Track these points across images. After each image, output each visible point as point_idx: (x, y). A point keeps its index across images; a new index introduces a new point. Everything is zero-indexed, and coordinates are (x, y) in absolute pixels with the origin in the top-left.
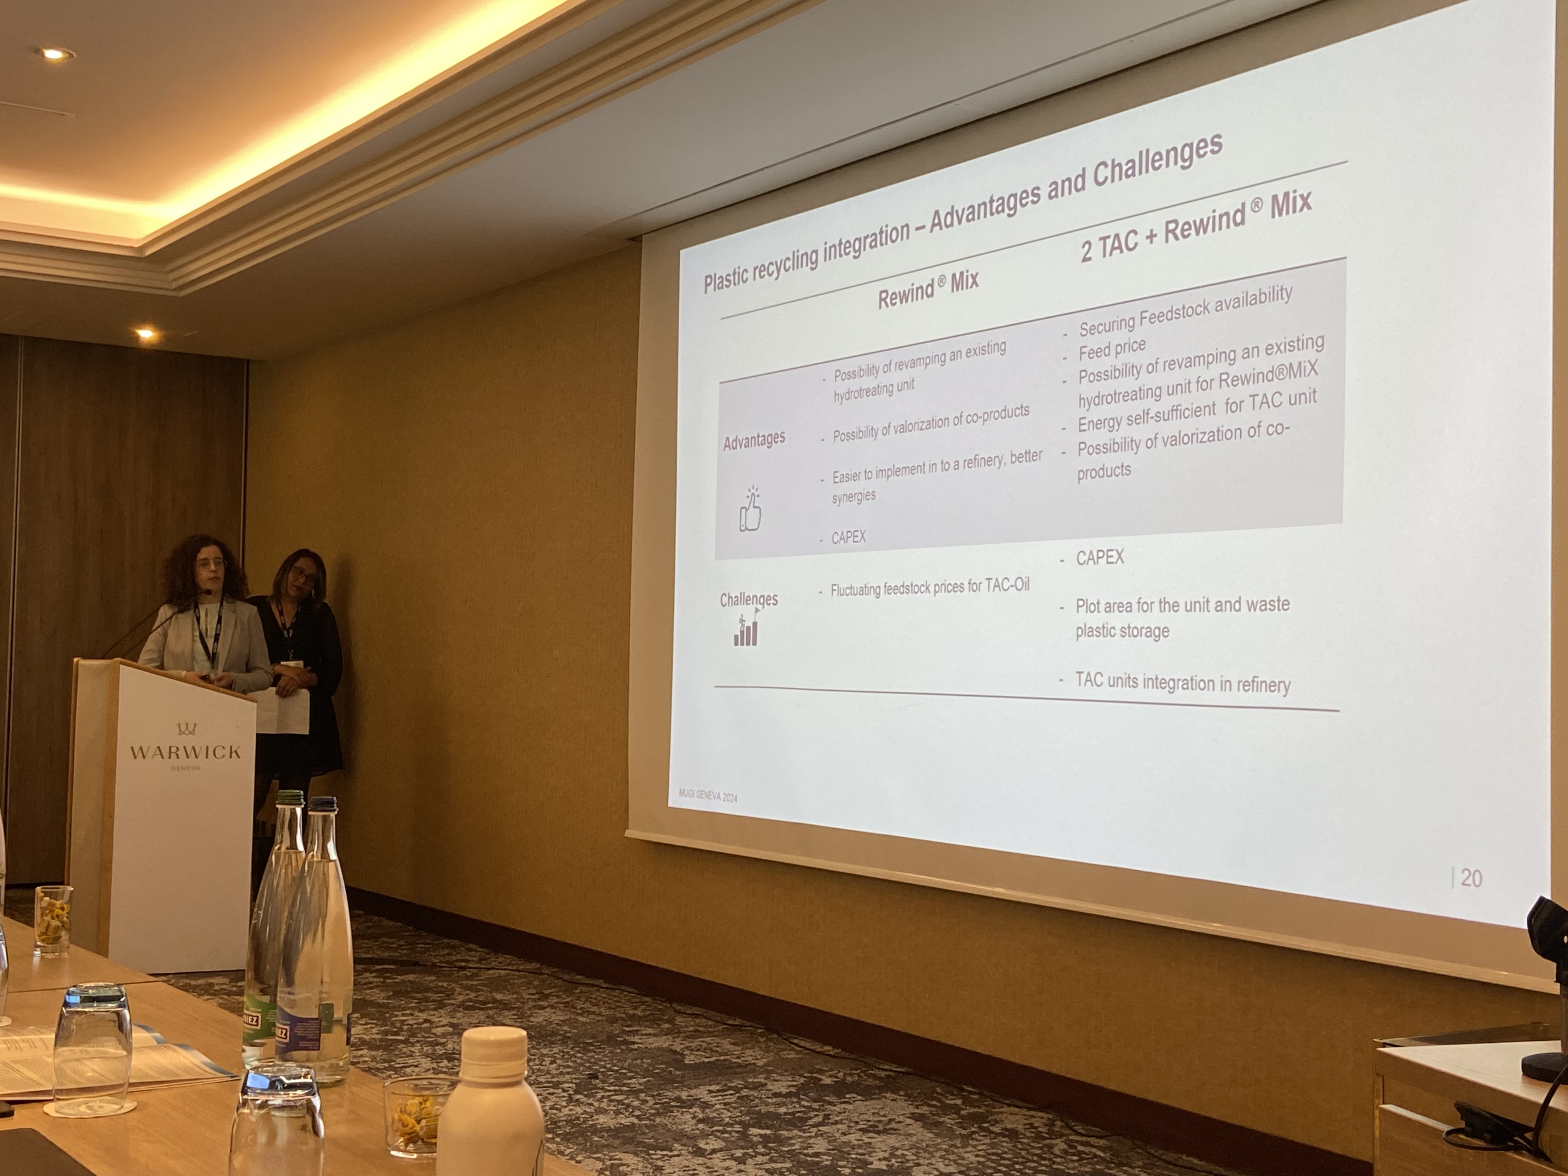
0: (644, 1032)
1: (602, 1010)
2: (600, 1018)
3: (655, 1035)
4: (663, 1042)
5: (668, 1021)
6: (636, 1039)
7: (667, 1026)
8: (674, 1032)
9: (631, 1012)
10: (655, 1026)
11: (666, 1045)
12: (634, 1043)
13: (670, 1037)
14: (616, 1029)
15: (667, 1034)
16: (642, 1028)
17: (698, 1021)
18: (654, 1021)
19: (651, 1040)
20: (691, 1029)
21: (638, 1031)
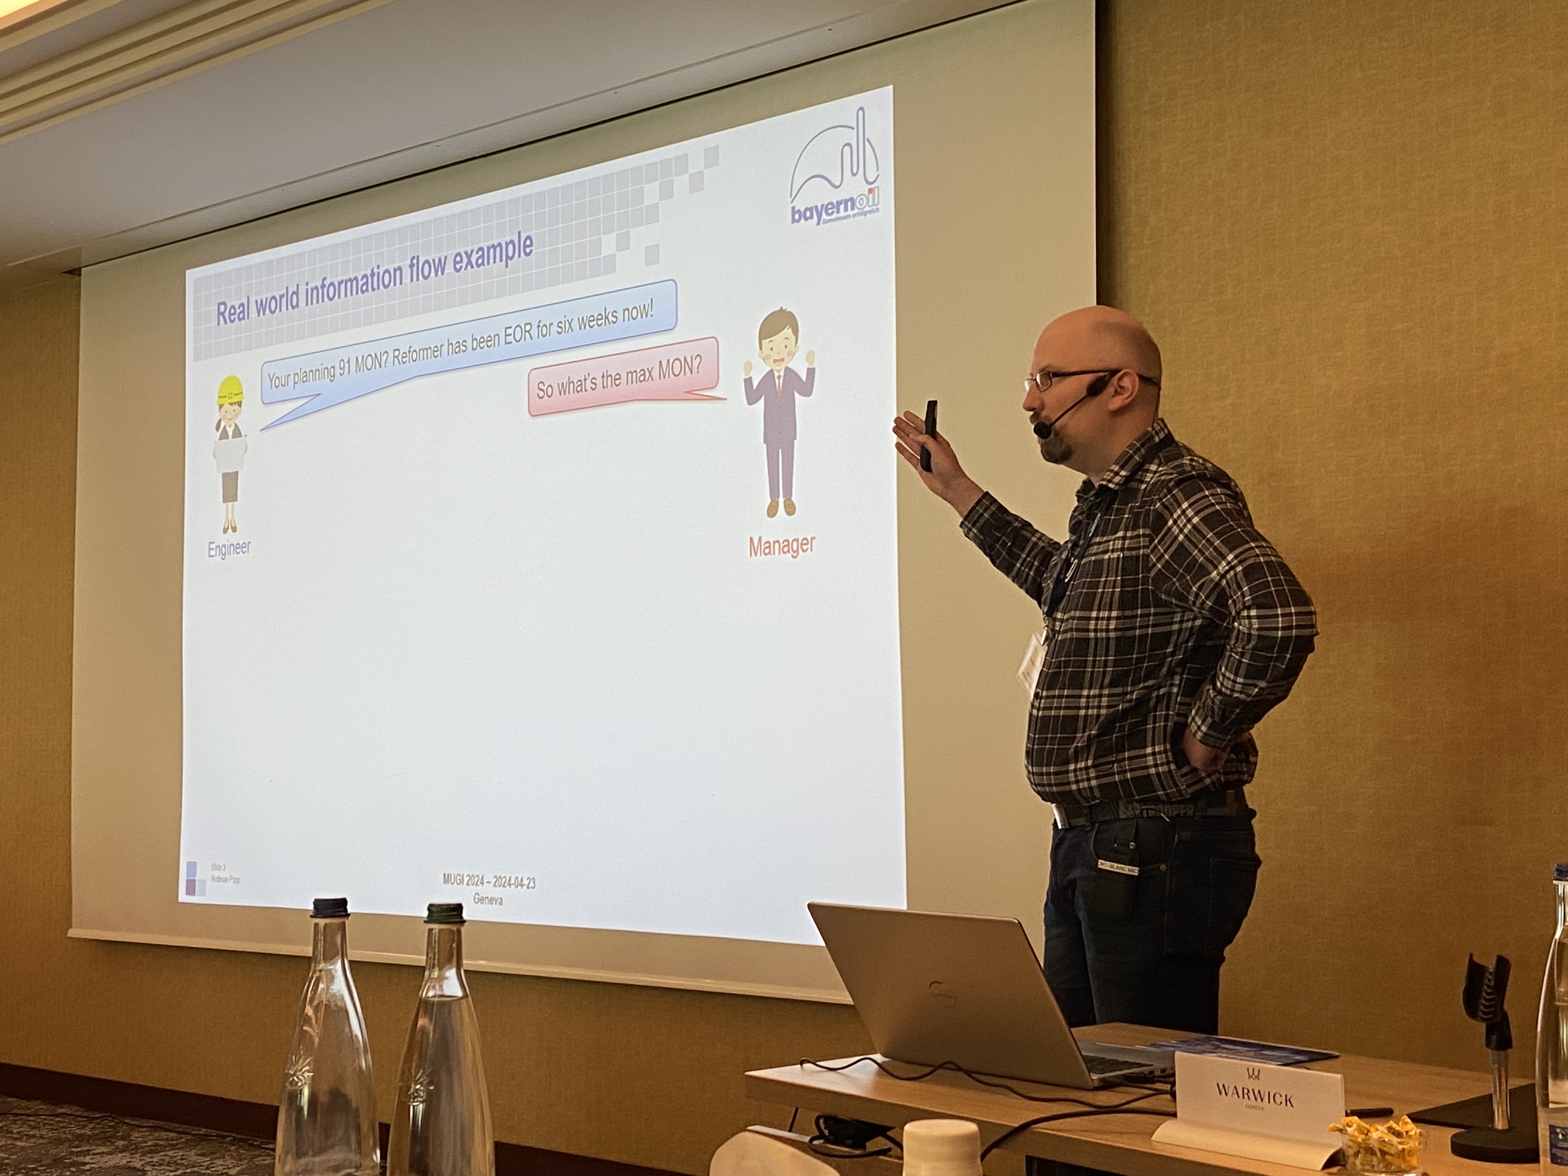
0: (95, 1152)
1: (44, 1132)
2: (41, 1141)
3: (108, 1153)
4: (121, 1160)
5: (123, 1139)
6: (87, 1159)
7: (121, 1143)
8: (131, 1148)
9: (78, 1132)
10: (108, 1144)
11: (124, 1162)
12: (85, 1164)
13: (128, 1154)
14: (62, 1150)
15: (121, 1152)
16: (93, 1147)
17: (157, 1135)
18: (106, 1139)
19: (105, 1159)
20: (150, 1143)
21: (88, 1151)
